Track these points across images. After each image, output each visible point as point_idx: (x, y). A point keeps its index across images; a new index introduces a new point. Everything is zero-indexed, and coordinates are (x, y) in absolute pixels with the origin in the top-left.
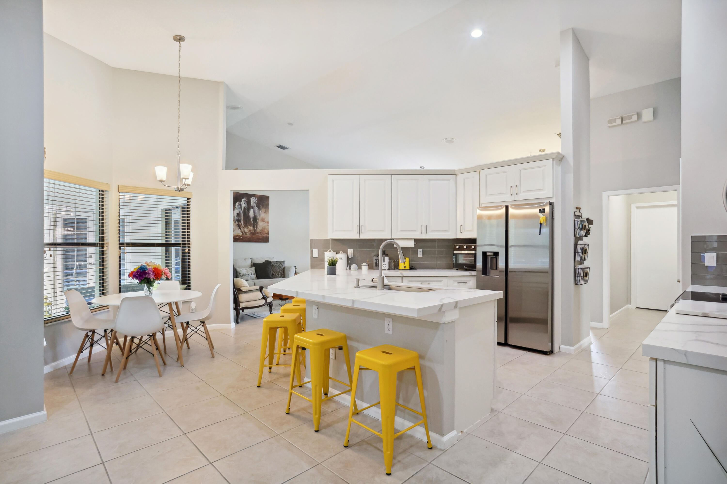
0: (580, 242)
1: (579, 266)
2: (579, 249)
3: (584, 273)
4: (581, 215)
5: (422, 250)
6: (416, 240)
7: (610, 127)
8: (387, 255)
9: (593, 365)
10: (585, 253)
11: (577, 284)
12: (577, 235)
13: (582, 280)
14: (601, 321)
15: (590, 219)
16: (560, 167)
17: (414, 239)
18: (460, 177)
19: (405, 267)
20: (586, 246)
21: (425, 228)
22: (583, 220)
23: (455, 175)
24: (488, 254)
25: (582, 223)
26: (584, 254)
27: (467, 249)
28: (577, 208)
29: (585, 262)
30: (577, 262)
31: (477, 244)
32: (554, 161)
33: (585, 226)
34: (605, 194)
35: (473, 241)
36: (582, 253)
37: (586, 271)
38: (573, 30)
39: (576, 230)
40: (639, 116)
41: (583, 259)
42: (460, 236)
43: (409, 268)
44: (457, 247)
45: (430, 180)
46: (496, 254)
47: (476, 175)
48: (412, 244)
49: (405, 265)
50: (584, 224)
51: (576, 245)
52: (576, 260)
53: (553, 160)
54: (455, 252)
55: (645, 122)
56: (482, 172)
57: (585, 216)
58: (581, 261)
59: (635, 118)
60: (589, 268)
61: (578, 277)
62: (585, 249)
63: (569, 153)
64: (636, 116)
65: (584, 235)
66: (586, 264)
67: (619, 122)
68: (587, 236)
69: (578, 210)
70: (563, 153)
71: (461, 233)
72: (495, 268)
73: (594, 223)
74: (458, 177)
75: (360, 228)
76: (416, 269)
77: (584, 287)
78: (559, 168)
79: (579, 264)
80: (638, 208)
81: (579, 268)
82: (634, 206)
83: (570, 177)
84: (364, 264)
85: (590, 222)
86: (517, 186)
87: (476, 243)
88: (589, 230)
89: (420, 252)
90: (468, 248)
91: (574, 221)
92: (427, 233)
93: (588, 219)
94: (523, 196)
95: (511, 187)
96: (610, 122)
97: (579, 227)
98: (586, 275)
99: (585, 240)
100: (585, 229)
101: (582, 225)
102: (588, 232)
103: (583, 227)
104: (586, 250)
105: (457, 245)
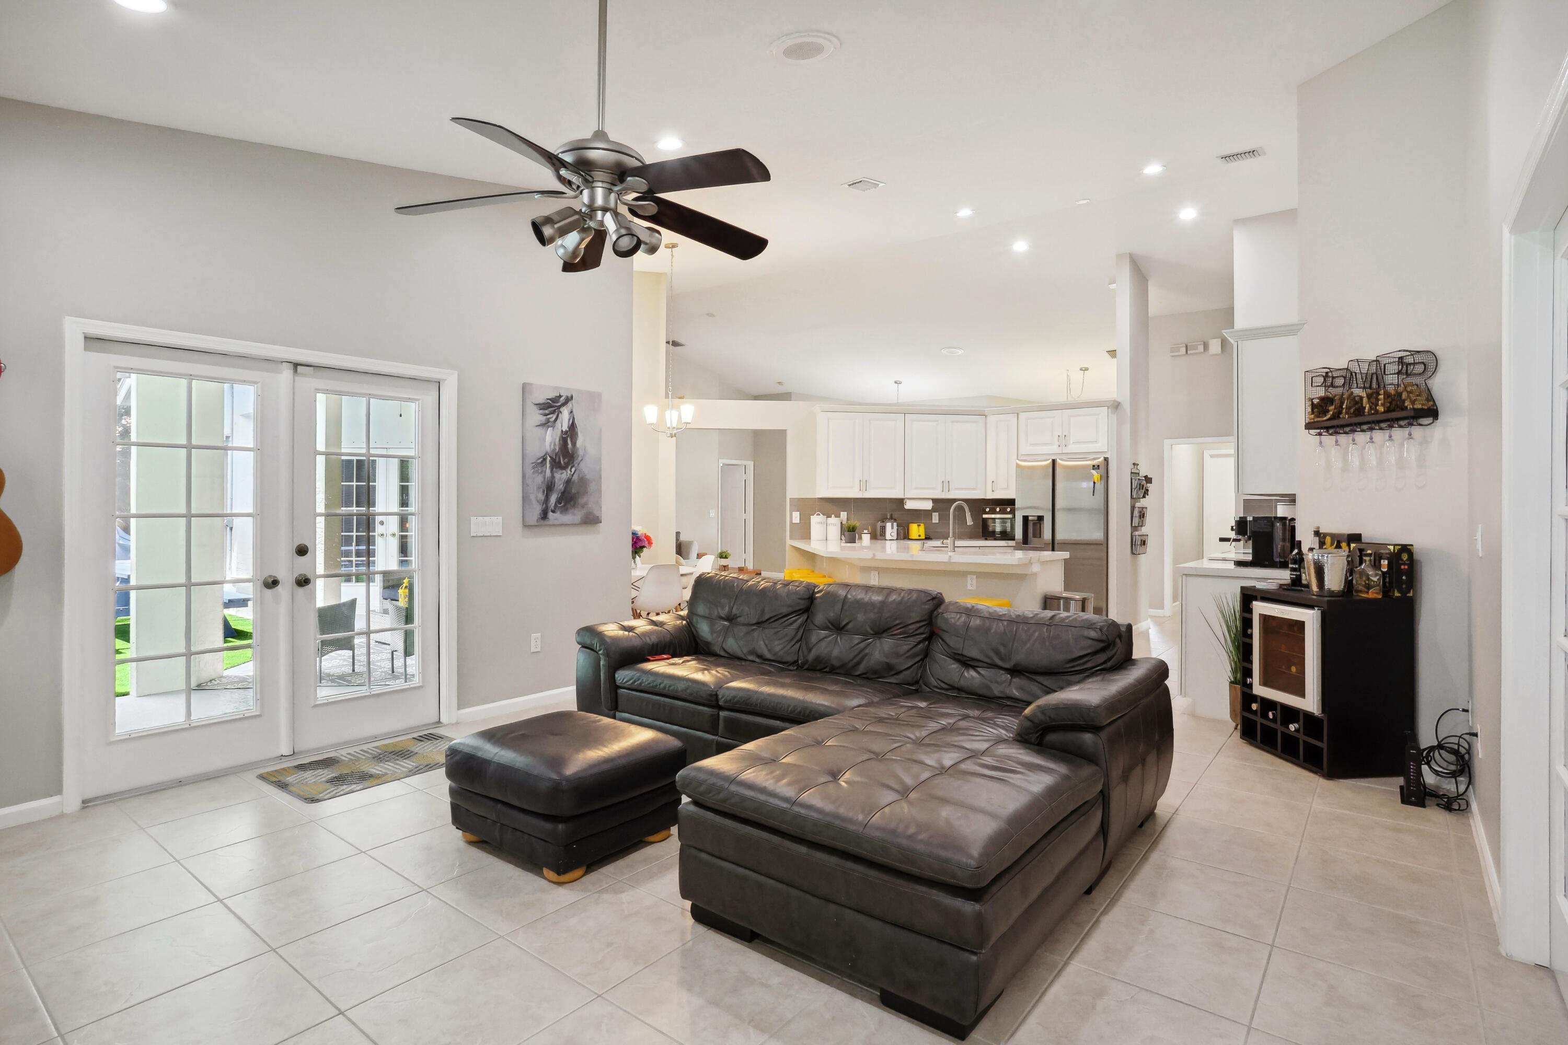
0: (1138, 505)
1: (1137, 533)
2: (1136, 513)
3: (1141, 540)
4: (1138, 472)
5: (938, 513)
6: (935, 501)
7: (1173, 356)
8: (895, 520)
9: (1151, 642)
10: (1143, 517)
11: (1134, 554)
12: (1135, 497)
13: (1139, 549)
14: (1163, 608)
15: (1149, 477)
16: (1116, 415)
17: (932, 499)
18: (992, 419)
19: (920, 536)
20: (1144, 510)
21: (946, 485)
22: (1141, 478)
23: (984, 416)
24: (1030, 518)
25: (1139, 482)
26: (1142, 519)
27: (1000, 513)
28: (1134, 464)
29: (1143, 528)
30: (1134, 529)
31: (1016, 506)
32: (1110, 409)
33: (1143, 486)
34: (1167, 442)
35: (1011, 502)
36: (1140, 517)
37: (1143, 538)
38: (1130, 254)
39: (1133, 490)
40: (1206, 347)
41: (1141, 524)
42: (990, 496)
43: (924, 538)
44: (988, 510)
45: (953, 422)
46: (1040, 518)
47: (1013, 418)
48: (928, 505)
49: (921, 534)
50: (1142, 483)
51: (1133, 508)
52: (1133, 525)
53: (1108, 408)
54: (985, 516)
55: (1213, 355)
56: (1022, 415)
57: (1143, 473)
58: (1138, 526)
59: (1201, 348)
60: (1148, 535)
61: (1135, 545)
62: (1143, 512)
63: (1124, 397)
64: (1202, 346)
65: (1141, 496)
66: (1144, 530)
67: (1183, 350)
68: (1145, 497)
69: (1136, 466)
70: (1119, 400)
71: (993, 491)
72: (1039, 536)
73: (1153, 481)
74: (988, 418)
75: (864, 484)
76: (931, 539)
77: (1142, 558)
78: (1115, 417)
79: (1137, 531)
80: (1212, 456)
81: (1136, 534)
82: (1207, 454)
83: (1127, 428)
84: (866, 531)
85: (1148, 480)
86: (1065, 436)
87: (1014, 505)
88: (1148, 490)
89: (935, 516)
90: (1003, 512)
91: (1131, 479)
92: (949, 491)
93: (1146, 477)
94: (1072, 448)
95: (1059, 436)
96: (1173, 350)
97: (1137, 487)
98: (1144, 543)
99: (1143, 503)
100: (1143, 489)
101: (1140, 484)
102: (1146, 492)
103: (1141, 486)
104: (1144, 514)
105: (986, 508)
